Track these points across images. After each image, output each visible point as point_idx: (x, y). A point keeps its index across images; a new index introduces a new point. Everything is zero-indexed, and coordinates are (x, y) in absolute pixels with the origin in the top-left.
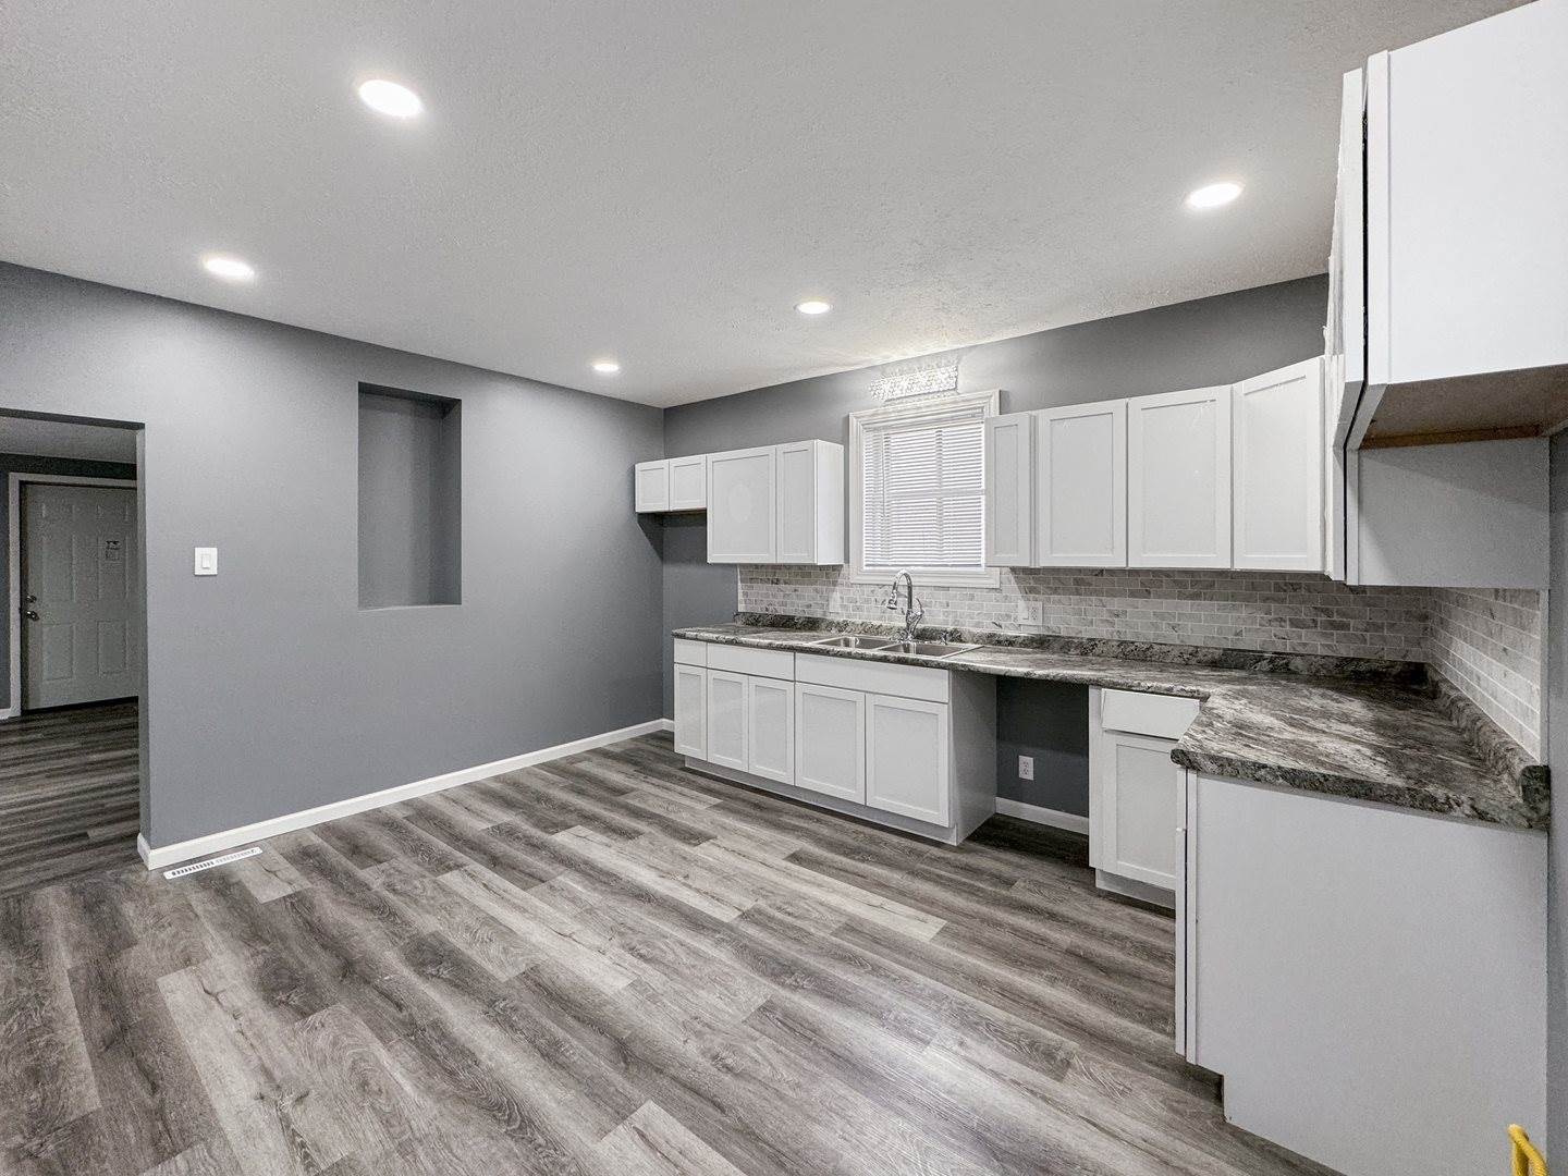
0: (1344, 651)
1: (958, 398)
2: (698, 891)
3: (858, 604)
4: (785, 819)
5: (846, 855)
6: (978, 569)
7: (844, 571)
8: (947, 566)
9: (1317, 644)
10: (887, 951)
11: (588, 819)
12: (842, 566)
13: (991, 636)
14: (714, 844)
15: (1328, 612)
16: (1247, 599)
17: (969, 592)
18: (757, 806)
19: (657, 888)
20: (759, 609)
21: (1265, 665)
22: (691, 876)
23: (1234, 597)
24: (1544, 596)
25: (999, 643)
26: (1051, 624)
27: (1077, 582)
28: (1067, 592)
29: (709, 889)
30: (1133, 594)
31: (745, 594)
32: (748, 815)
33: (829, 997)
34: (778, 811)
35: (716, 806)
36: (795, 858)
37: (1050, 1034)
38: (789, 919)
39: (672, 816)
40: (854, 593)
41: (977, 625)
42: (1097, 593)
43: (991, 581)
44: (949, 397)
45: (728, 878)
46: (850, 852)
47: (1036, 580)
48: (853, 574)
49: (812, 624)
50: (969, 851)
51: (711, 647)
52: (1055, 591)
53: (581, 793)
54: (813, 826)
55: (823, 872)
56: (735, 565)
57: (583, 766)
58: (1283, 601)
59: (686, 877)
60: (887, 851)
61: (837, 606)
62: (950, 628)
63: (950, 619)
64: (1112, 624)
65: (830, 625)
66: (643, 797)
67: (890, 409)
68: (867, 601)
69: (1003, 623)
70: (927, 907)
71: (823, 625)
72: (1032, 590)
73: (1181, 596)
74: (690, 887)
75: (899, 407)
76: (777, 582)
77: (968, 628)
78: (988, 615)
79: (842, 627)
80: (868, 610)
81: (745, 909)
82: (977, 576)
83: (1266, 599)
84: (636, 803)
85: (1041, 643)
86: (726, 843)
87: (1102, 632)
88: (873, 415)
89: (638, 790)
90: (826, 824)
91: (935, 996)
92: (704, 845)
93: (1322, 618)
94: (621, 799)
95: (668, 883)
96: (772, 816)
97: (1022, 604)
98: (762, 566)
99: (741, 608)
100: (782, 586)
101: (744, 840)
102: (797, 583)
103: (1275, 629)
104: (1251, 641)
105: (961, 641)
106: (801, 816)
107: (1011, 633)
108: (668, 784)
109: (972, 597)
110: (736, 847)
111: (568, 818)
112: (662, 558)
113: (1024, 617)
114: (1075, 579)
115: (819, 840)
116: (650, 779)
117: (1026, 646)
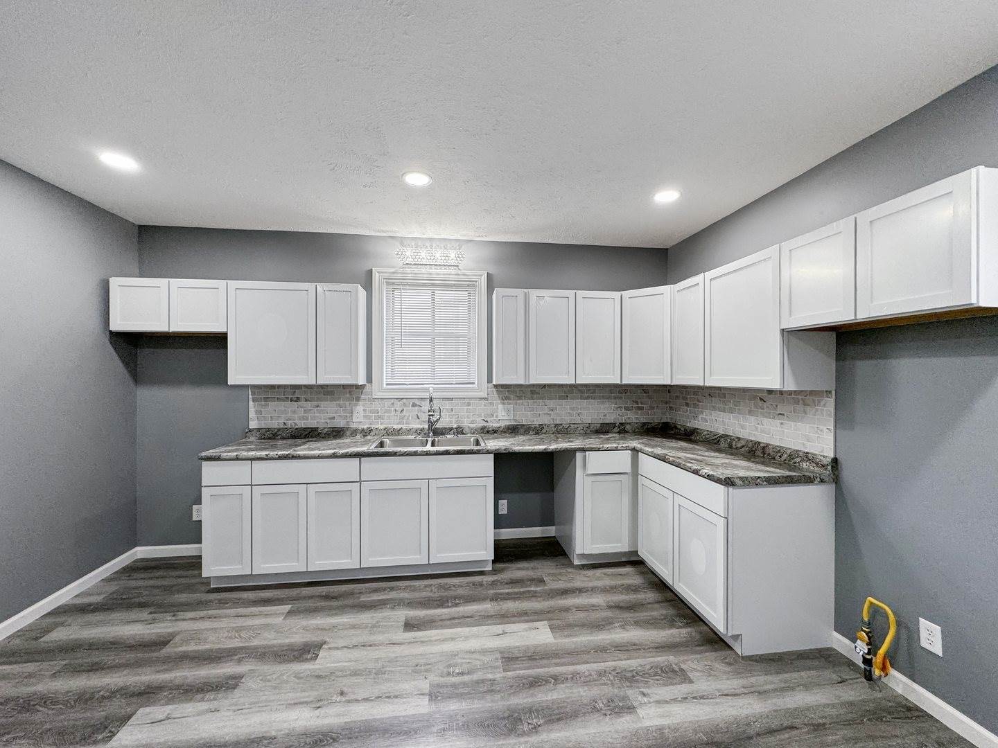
0: (643, 420)
1: (460, 272)
2: (366, 700)
3: (380, 414)
4: (364, 598)
5: (439, 606)
6: (473, 386)
7: (367, 389)
8: (452, 384)
9: (633, 417)
10: (545, 662)
11: (148, 694)
12: (365, 385)
13: (483, 428)
14: (330, 648)
15: (637, 403)
16: (609, 398)
17: (466, 401)
18: (327, 597)
19: (327, 721)
20: (275, 424)
21: (616, 430)
22: (345, 689)
23: (603, 398)
24: (834, 392)
25: (488, 432)
26: (517, 418)
27: (532, 392)
28: (526, 398)
29: (376, 693)
30: (561, 398)
31: (258, 412)
32: (331, 609)
33: (559, 720)
34: (351, 594)
35: (290, 613)
36: (409, 626)
37: (659, 659)
38: (466, 678)
39: (255, 642)
40: (376, 406)
41: (472, 422)
42: (542, 398)
43: (481, 393)
44: (453, 271)
45: (380, 672)
46: (442, 603)
47: (508, 392)
48: (376, 390)
49: (337, 433)
50: (502, 570)
51: (256, 464)
52: (520, 398)
53: (95, 668)
54: (393, 595)
55: (443, 627)
56: (247, 386)
57: (60, 635)
58: (621, 398)
59: (342, 693)
60: (461, 591)
61: (360, 416)
62: (455, 426)
63: (454, 420)
64: (550, 415)
65: (354, 432)
66: (196, 636)
67: (408, 270)
68: (388, 411)
69: (489, 420)
70: (526, 618)
71: (348, 433)
72: (507, 398)
73: (582, 398)
74: (357, 701)
75: (416, 271)
76: (298, 399)
77: (466, 424)
78: (479, 415)
79: (366, 433)
80: (389, 418)
81: (427, 691)
82: (472, 390)
83: (615, 398)
84: (192, 647)
85: (513, 430)
86: (341, 643)
87: (544, 420)
88: (394, 273)
89: (179, 633)
90: (399, 588)
91: (601, 674)
92: (322, 654)
93: (635, 406)
94: (167, 650)
95: (332, 710)
96: (349, 602)
97: (500, 406)
98: (279, 386)
99: (253, 424)
100: (302, 403)
101: (353, 632)
102: (319, 400)
103: (619, 412)
104: (610, 419)
105: (463, 434)
106: (376, 591)
107: (495, 425)
108: (210, 612)
109: (469, 404)
110: (355, 641)
111: (115, 707)
112: (136, 381)
113: (502, 415)
114: (531, 391)
115: (411, 604)
116: (181, 615)
117: (505, 432)
